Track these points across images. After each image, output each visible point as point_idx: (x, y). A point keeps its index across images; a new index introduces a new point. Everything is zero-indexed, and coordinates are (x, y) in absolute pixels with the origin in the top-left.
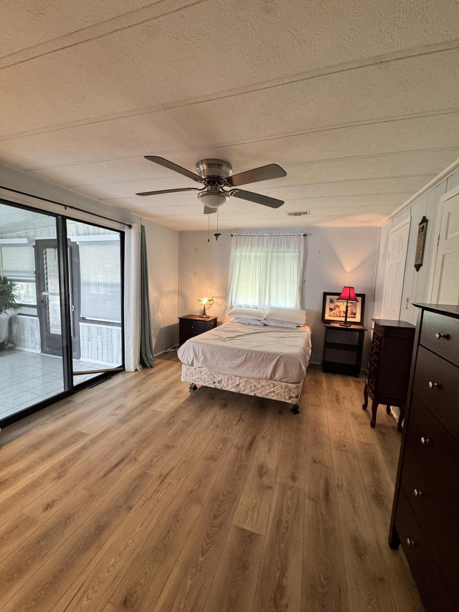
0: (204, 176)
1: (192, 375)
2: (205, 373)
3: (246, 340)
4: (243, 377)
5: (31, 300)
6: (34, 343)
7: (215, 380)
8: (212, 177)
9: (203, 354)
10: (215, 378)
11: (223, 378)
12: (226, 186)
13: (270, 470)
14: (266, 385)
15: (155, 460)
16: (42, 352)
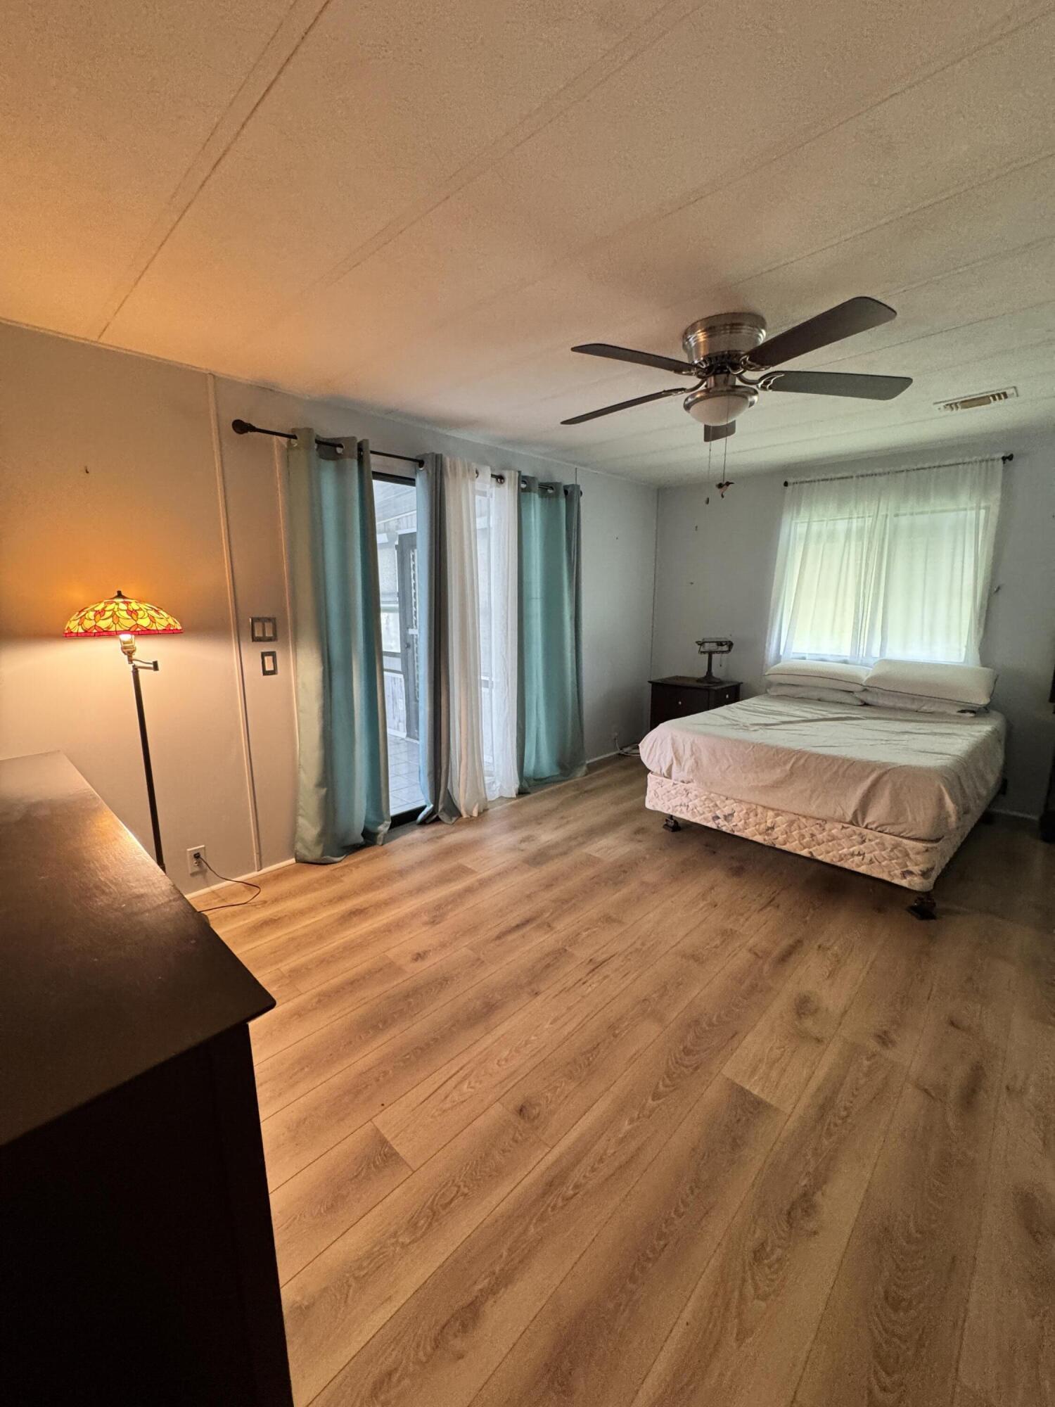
0: (698, 357)
1: (668, 796)
2: (696, 796)
3: (799, 732)
4: (783, 811)
5: (393, 644)
6: (397, 719)
7: (718, 813)
8: (716, 358)
9: (693, 754)
10: (716, 808)
11: (737, 809)
12: (747, 372)
13: (827, 1010)
14: (840, 836)
15: (584, 934)
16: (408, 736)
